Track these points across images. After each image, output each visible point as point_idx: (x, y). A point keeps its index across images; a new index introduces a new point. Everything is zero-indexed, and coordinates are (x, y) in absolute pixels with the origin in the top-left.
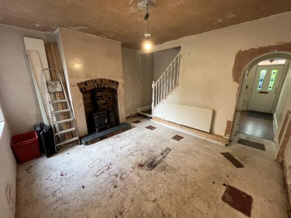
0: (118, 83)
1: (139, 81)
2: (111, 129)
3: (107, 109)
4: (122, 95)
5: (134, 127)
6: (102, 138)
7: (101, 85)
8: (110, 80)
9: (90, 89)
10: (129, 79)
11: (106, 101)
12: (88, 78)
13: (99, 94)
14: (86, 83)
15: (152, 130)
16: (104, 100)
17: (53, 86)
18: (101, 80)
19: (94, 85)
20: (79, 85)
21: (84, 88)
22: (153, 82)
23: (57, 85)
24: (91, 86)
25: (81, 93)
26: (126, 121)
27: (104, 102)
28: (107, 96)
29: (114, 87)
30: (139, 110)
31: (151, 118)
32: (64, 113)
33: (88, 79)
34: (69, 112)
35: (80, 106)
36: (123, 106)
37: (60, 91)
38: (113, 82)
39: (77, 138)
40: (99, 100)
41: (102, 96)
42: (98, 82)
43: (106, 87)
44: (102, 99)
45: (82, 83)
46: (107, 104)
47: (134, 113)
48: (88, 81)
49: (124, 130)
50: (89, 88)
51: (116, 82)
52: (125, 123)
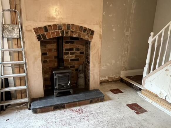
0: (92, 32)
1: (127, 34)
2: (74, 96)
3: (76, 67)
4: (98, 50)
5: (109, 99)
6: (57, 108)
7: (67, 33)
8: (81, 27)
9: (51, 37)
10: (114, 30)
11: (76, 56)
12: (48, 22)
13: (67, 46)
14: (46, 28)
15: (137, 113)
16: (74, 55)
17: (9, 31)
18: (68, 26)
19: (58, 33)
20: (37, 30)
21: (43, 35)
22: (152, 34)
23: (14, 29)
24: (53, 33)
25: (39, 42)
26: (99, 88)
27: (73, 58)
28: (78, 50)
29: (86, 37)
30: (123, 74)
31: (140, 90)
32: (19, 65)
33: (49, 24)
34: (23, 65)
35: (36, 59)
36: (97, 65)
37: (16, 37)
38: (85, 30)
39: (26, 100)
40: (67, 53)
41: (72, 50)
42: (64, 29)
43: (75, 36)
44: (71, 54)
45: (40, 28)
46: (78, 60)
47: (115, 76)
48: (50, 26)
49: (91, 102)
50: (50, 35)
51: (90, 30)
52: (97, 90)
